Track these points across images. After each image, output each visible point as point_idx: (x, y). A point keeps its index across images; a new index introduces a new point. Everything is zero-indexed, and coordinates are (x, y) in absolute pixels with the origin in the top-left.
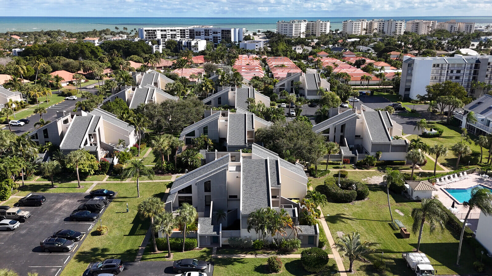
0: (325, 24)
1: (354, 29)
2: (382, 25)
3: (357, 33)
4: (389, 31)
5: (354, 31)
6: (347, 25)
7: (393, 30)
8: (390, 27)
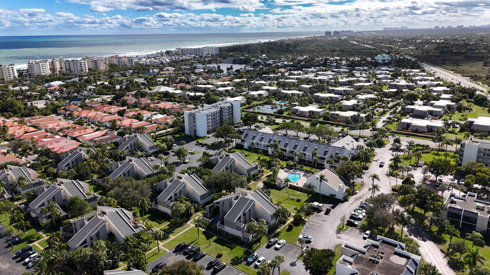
0: (12, 68)
1: (42, 70)
2: (67, 65)
3: (45, 73)
4: (76, 69)
5: (42, 72)
6: (34, 66)
7: (79, 68)
8: (75, 66)
